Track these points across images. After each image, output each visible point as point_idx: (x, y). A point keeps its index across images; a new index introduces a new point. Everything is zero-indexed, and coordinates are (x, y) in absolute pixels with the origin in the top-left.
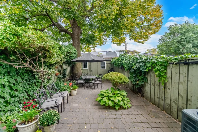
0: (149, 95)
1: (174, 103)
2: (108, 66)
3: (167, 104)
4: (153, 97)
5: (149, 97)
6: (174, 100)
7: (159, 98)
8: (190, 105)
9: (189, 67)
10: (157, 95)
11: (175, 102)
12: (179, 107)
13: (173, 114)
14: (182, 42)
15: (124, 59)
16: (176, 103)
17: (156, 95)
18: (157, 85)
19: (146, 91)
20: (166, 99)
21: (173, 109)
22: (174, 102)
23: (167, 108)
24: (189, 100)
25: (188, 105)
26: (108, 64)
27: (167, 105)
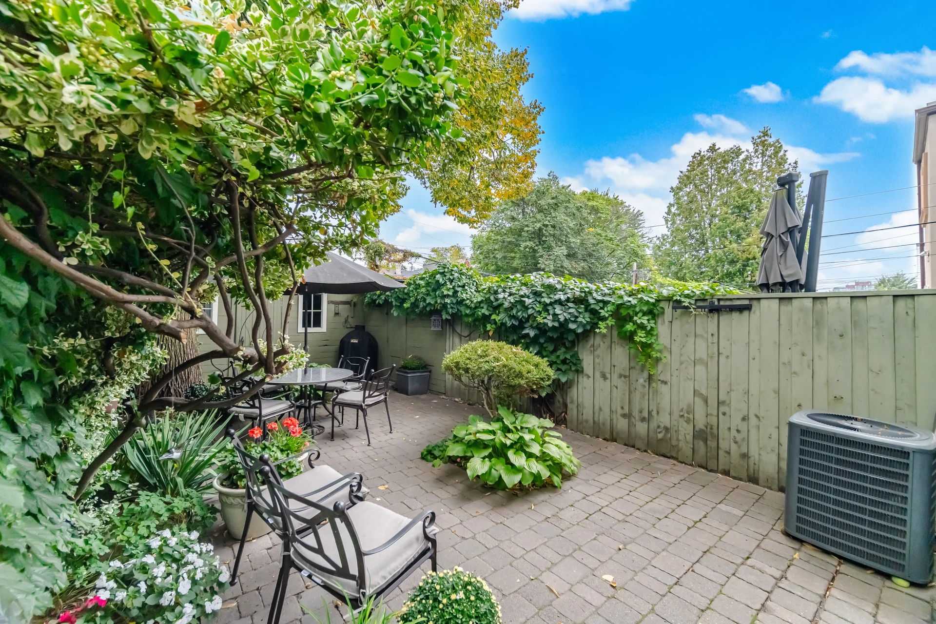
0: (588, 414)
1: (682, 421)
2: (337, 314)
3: (659, 427)
4: (605, 416)
5: (587, 421)
6: (682, 410)
7: (628, 416)
8: (724, 414)
9: (721, 318)
10: (622, 408)
11: (686, 415)
12: (697, 429)
13: (678, 451)
14: (544, 239)
15: (463, 286)
16: (689, 419)
17: (619, 409)
18: (620, 376)
19: (572, 402)
20: (654, 413)
21: (680, 438)
22: (682, 416)
23: (661, 440)
24: (724, 403)
25: (721, 415)
26: (336, 303)
27: (659, 430)
